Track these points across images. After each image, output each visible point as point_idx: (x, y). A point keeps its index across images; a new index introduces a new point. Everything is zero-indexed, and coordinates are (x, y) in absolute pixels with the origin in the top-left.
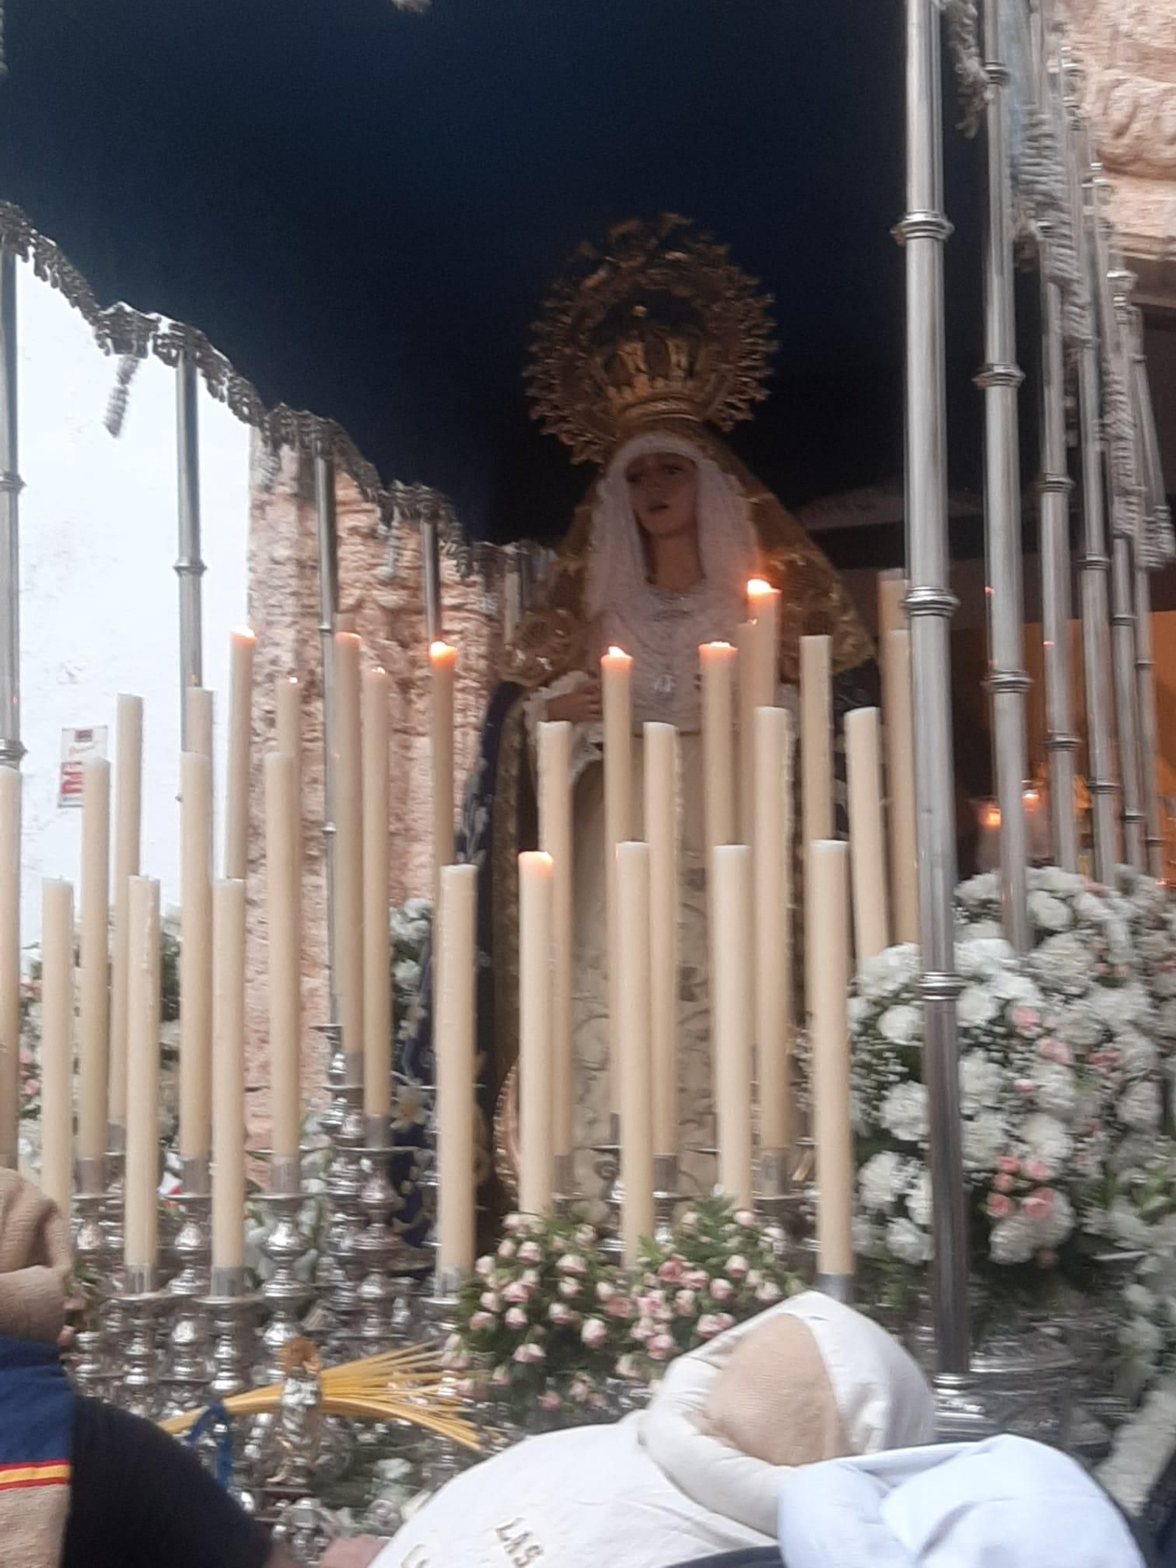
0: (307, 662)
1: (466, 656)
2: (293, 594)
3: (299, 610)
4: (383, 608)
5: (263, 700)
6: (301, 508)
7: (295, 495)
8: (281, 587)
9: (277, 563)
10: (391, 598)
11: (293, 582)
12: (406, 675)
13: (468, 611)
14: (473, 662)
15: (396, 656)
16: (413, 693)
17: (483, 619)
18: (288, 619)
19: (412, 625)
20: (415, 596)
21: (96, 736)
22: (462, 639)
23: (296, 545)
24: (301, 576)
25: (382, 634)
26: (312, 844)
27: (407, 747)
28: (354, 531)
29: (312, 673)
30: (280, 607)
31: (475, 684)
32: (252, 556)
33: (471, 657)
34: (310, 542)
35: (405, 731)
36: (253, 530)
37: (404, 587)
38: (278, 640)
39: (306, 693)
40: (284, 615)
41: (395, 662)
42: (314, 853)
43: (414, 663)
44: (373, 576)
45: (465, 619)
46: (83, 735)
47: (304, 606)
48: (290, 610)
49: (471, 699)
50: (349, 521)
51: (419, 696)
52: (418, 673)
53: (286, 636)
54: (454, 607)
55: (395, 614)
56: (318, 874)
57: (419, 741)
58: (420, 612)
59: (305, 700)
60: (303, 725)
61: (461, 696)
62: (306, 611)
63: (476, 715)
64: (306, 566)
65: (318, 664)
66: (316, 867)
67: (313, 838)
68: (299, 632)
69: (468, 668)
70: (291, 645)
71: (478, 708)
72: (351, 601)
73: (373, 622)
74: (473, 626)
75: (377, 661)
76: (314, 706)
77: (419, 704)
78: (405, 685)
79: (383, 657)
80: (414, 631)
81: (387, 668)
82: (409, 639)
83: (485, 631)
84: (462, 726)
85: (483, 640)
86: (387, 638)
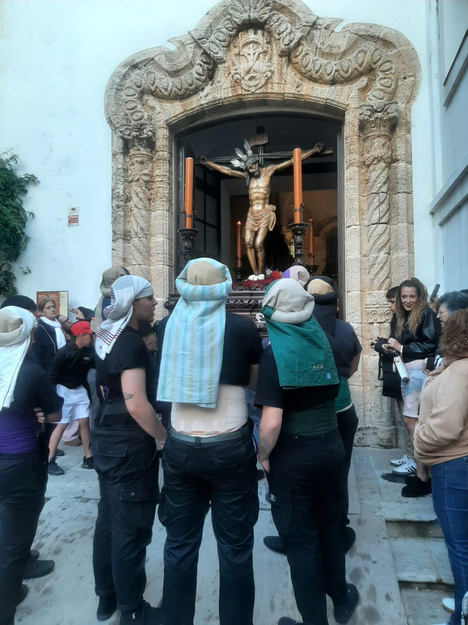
0: (126, 193)
1: (164, 193)
2: (123, 176)
4: (144, 181)
5: (116, 202)
6: (124, 156)
7: (123, 152)
8: (120, 175)
9: (119, 169)
10: (146, 178)
11: (123, 174)
12: (149, 197)
13: (165, 182)
15: (147, 192)
16: (151, 201)
17: (168, 184)
18: (121, 183)
19: (150, 185)
20: (152, 178)
21: (76, 210)
23: (124, 165)
24: (124, 172)
26: (128, 237)
27: (150, 214)
28: (137, 161)
29: (127, 196)
30: (120, 180)
31: (166, 200)
32: (113, 167)
34: (126, 164)
35: (149, 210)
36: (113, 161)
37: (149, 176)
38: (119, 188)
41: (147, 194)
42: (129, 239)
43: (151, 194)
44: (142, 173)
45: (163, 184)
46: (73, 209)
49: (165, 203)
50: (136, 159)
51: (153, 202)
52: (152, 197)
53: (121, 187)
54: (161, 181)
55: (147, 182)
56: (130, 243)
57: (153, 213)
58: (153, 182)
59: (126, 202)
60: (126, 208)
61: (163, 202)
62: (126, 181)
63: (166, 207)
64: (126, 170)
65: (129, 194)
66: (129, 242)
67: (129, 235)
68: (124, 186)
69: (164, 196)
70: (122, 189)
71: (167, 205)
72: (136, 179)
73: (141, 184)
74: (165, 186)
75: (143, 193)
76: (128, 204)
77: (153, 204)
78: (149, 200)
79: (144, 193)
80: (152, 187)
81: (145, 195)
82: (150, 188)
83: (168, 187)
84: (163, 210)
85: (168, 189)
86: (145, 188)
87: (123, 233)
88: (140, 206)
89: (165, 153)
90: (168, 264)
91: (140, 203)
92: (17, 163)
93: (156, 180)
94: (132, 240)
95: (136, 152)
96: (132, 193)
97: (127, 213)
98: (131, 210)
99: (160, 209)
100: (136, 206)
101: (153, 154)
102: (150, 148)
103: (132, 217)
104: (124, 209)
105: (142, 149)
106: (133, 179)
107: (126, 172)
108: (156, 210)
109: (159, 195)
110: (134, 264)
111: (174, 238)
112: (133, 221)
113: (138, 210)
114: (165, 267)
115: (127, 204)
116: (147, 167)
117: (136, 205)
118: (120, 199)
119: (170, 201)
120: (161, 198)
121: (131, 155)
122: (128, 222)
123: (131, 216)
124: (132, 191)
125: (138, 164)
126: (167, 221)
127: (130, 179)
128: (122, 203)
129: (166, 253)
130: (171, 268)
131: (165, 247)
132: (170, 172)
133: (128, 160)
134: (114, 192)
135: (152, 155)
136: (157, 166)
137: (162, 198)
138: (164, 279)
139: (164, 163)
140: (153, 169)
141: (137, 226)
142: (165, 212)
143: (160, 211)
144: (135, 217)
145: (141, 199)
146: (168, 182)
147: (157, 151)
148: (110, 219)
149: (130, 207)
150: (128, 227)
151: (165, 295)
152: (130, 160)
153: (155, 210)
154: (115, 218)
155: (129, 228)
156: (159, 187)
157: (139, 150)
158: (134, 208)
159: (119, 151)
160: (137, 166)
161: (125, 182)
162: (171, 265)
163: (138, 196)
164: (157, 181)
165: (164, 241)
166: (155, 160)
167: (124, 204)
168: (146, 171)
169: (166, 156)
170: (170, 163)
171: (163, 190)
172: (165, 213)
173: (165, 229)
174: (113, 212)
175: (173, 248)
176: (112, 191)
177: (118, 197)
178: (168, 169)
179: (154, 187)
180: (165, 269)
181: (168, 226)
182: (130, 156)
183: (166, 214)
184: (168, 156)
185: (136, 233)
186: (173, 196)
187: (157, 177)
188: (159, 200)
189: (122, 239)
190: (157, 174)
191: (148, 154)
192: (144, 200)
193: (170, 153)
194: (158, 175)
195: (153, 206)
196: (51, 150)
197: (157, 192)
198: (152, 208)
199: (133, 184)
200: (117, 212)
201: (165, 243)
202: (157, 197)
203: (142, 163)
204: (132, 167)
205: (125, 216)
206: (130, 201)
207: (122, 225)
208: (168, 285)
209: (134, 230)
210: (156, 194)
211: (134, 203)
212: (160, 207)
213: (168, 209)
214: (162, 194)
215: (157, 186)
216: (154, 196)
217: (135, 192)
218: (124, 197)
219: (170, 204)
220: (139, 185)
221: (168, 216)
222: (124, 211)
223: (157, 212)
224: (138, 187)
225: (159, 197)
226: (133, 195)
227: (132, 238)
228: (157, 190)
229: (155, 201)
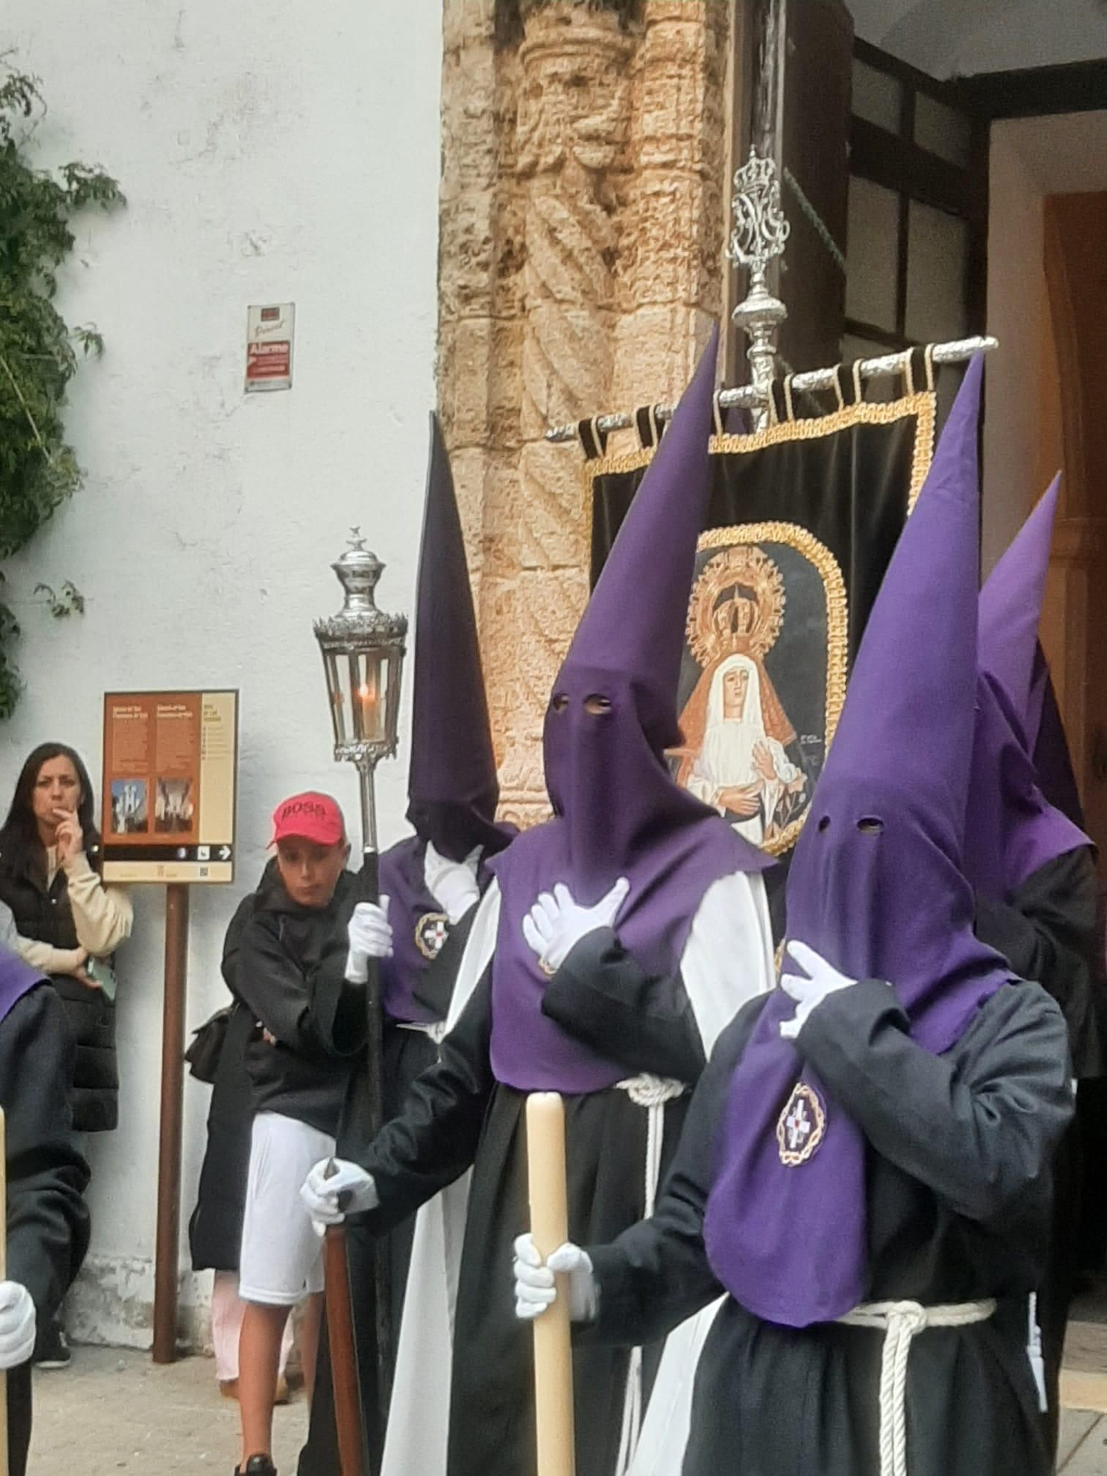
0: (505, 231)
1: (677, 221)
2: (489, 151)
3: (496, 170)
4: (586, 167)
5: (456, 274)
6: (498, 52)
7: (491, 37)
8: (476, 144)
9: (472, 116)
10: (594, 155)
11: (489, 138)
12: (610, 243)
13: (682, 168)
14: (684, 228)
15: (599, 222)
16: (619, 263)
17: (697, 177)
18: (484, 181)
19: (616, 186)
20: (623, 152)
21: (282, 314)
22: (673, 201)
23: (495, 96)
24: (498, 131)
25: (586, 198)
26: (509, 435)
27: (613, 327)
28: (554, 77)
29: (509, 242)
30: (476, 167)
31: (687, 254)
32: (445, 110)
33: (683, 223)
34: (508, 92)
35: (609, 308)
36: (446, 79)
37: (609, 143)
38: (472, 205)
39: (502, 266)
40: (479, 175)
41: (599, 229)
42: (512, 443)
43: (619, 230)
44: (575, 130)
45: (674, 179)
46: (270, 313)
47: (501, 166)
48: (484, 170)
49: (682, 271)
50: (549, 67)
51: (625, 268)
52: (625, 242)
53: (481, 200)
54: (665, 165)
55: (599, 174)
56: (516, 468)
57: (625, 320)
58: (627, 170)
59: (503, 272)
60: (499, 302)
61: (671, 267)
62: (504, 171)
63: (688, 288)
64: (504, 121)
65: (517, 232)
66: (514, 460)
67: (511, 428)
68: (495, 195)
69: (677, 235)
70: (487, 210)
71: (689, 281)
72: (550, 159)
73: (574, 184)
74: (684, 187)
75: (578, 228)
76: (512, 280)
77: (625, 278)
78: (610, 256)
79: (586, 223)
80: (621, 194)
81: (590, 236)
82: (615, 202)
83: (699, 192)
84: (672, 302)
85: (697, 202)
86: (591, 202)
87: (483, 416)
88: (566, 290)
89: (690, 29)
91: (565, 273)
92: (28, 112)
93: (644, 159)
94: (524, 451)
95: (553, 34)
96: (529, 228)
97: (507, 324)
98: (523, 308)
99: (659, 298)
100: (546, 291)
101: (631, 35)
102: (616, 7)
103: (529, 344)
104: (492, 304)
105: (579, 16)
106: (535, 164)
107: (506, 127)
108: (640, 306)
109: (654, 232)
110: (528, 564)
112: (532, 359)
113: (555, 308)
115: (504, 282)
116: (600, 102)
117: (544, 285)
118: (474, 260)
119: (708, 258)
120: (661, 249)
121: (529, 50)
122: (512, 364)
123: (521, 338)
124: (530, 216)
125: (560, 88)
126: (687, 356)
127: (523, 161)
128: (483, 279)
132: (712, 118)
133: (515, 69)
134: (449, 227)
135: (627, 44)
136: (650, 93)
137: (666, 246)
139: (680, 77)
140: (631, 106)
141: (549, 386)
142: (682, 310)
143: (656, 309)
144: (538, 341)
145: (568, 257)
146: (698, 167)
147: (653, 23)
148: (430, 355)
149: (519, 295)
150: (510, 388)
152: (526, 70)
153: (635, 304)
154: (452, 350)
155: (511, 394)
156: (657, 194)
157: (567, 21)
158: (539, 301)
159: (475, 31)
160: (556, 100)
161: (500, 177)
163: (559, 241)
164: (646, 168)
166: (638, 64)
167: (492, 280)
168: (595, 122)
169: (690, 40)
170: (713, 75)
171: (672, 207)
172: (679, 319)
174: (442, 323)
176: (442, 223)
177: (464, 247)
178: (699, 107)
179: (633, 194)
182: (524, 55)
183: (685, 322)
184: (701, 41)
185: (545, 418)
187: (648, 148)
188: (653, 256)
189: (477, 445)
190: (649, 131)
191: (609, 37)
192: (582, 260)
193: (717, 27)
194: (649, 139)
195: (625, 285)
196: (179, 45)
197: (646, 220)
198: (619, 297)
199: (536, 184)
200: (460, 319)
202: (646, 242)
203: (578, 82)
204: (533, 106)
205: (498, 338)
206: (519, 267)
207: (482, 378)
209: (534, 404)
210: (640, 227)
211: (538, 276)
212: (657, 288)
213: (693, 300)
214: (670, 225)
215: (649, 191)
216: (632, 238)
217: (545, 221)
218: (495, 248)
219: (705, 272)
220: (562, 187)
221: (692, 331)
222: (491, 316)
223: (643, 316)
224: (557, 197)
225: (657, 239)
226: (536, 236)
227: (526, 442)
228: (647, 210)
229: (633, 263)
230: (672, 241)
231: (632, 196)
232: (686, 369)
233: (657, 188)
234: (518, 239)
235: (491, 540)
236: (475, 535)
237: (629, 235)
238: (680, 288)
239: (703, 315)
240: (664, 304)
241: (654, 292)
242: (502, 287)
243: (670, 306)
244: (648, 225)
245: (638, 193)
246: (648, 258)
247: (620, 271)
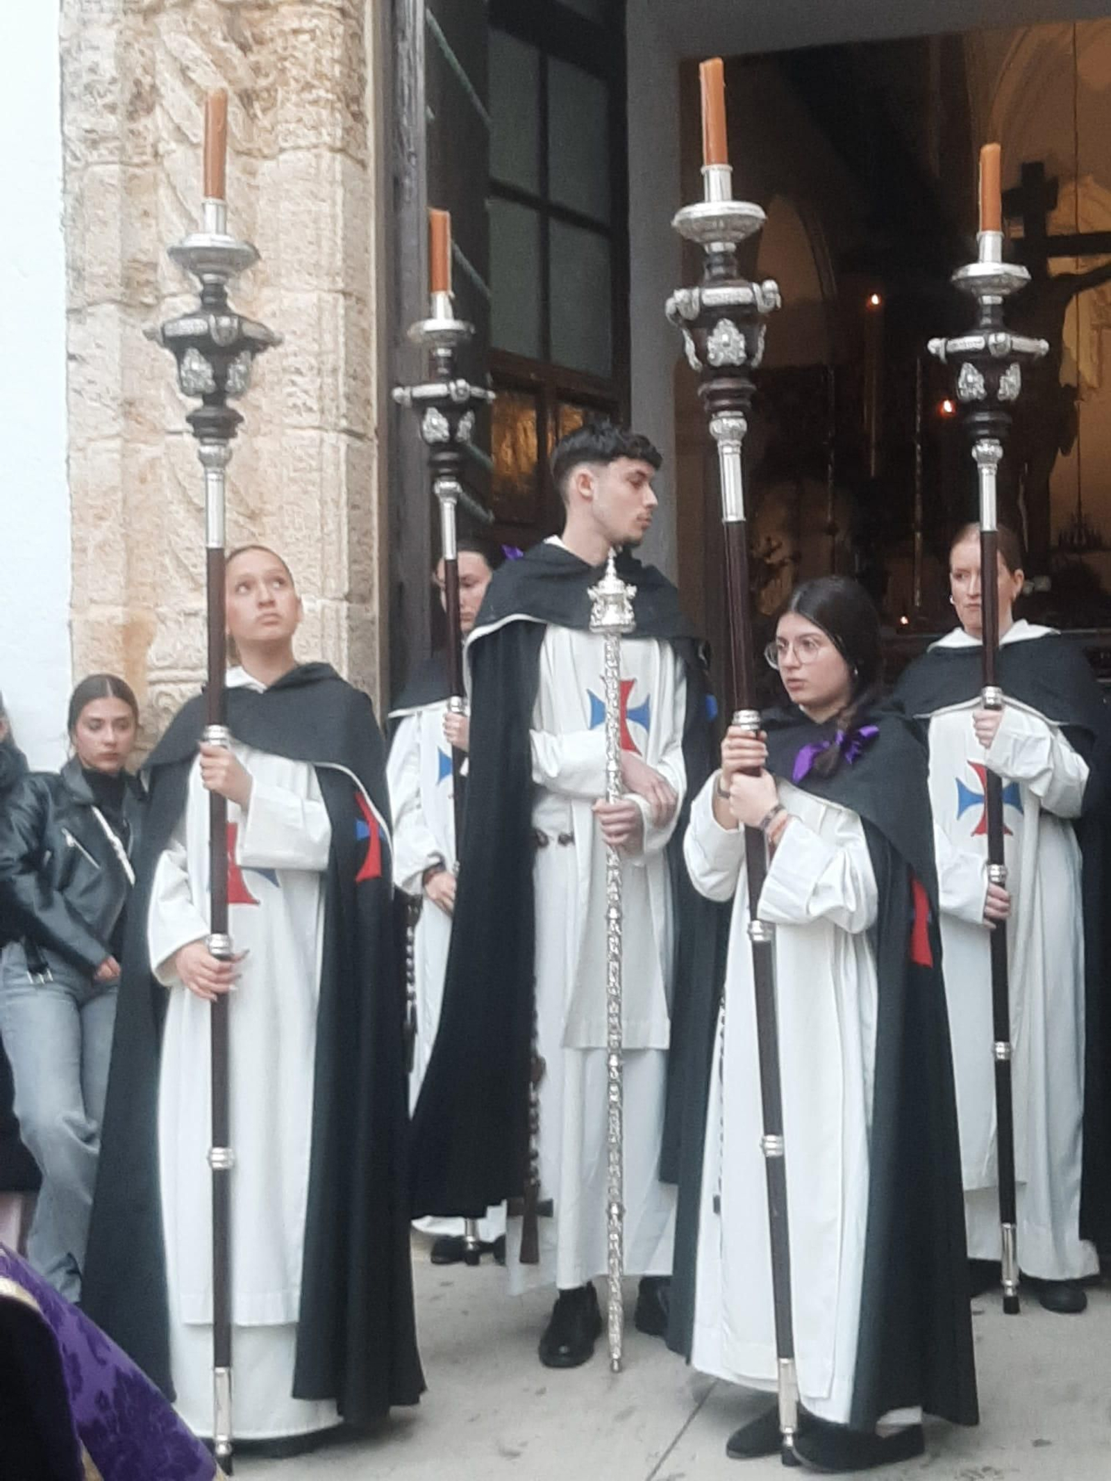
0: (133, 70)
1: (318, 61)
3: (120, 5)
4: (218, 2)
5: (81, 117)
12: (248, 84)
13: (321, 6)
14: (326, 68)
15: (236, 61)
16: (257, 106)
17: (337, 15)
18: (107, 17)
19: (252, 24)
22: (313, 39)
25: (219, 35)
26: (146, 290)
27: (253, 174)
29: (138, 83)
30: (98, 2)
31: (330, 96)
33: (324, 62)
35: (248, 153)
38: (95, 43)
39: (131, 108)
40: (102, 10)
41: (235, 68)
42: (149, 300)
43: (256, 70)
45: (314, 16)
47: (125, 1)
48: (107, 5)
49: (325, 114)
51: (264, 111)
52: (263, 82)
53: (105, 37)
54: (303, 2)
55: (233, 10)
57: (266, 166)
58: (263, 6)
59: (132, 116)
60: (130, 144)
61: (313, 109)
62: (129, 7)
63: (332, 133)
66: (152, 317)
67: (148, 283)
68: (120, 32)
69: (320, 76)
70: (112, 48)
71: (333, 125)
73: (206, 19)
74: (324, 24)
75: (212, 68)
76: (144, 123)
77: (264, 121)
78: (247, 98)
79: (221, 63)
80: (256, 31)
81: (225, 77)
82: (251, 40)
83: (340, 29)
84: (315, 146)
85: (338, 41)
86: (225, 39)
87: (118, 271)
90: (344, 423)
91: (199, 114)
94: (163, 307)
96: (160, 67)
97: (138, 171)
98: (156, 154)
99: (302, 143)
100: (181, 135)
103: (163, 192)
104: (122, 149)
108: (282, 150)
109: (295, 72)
110: (172, 428)
111: (373, 292)
112: (168, 208)
113: (191, 152)
114: (331, 437)
115: (134, 126)
117: (178, 128)
118: (100, 102)
119: (351, 101)
120: (303, 89)
122: (146, 214)
123: (155, 185)
124: (159, 56)
126: (334, 204)
128: (111, 122)
129: (335, 371)
130: (358, 444)
131: (328, 338)
134: (71, 67)
137: (308, 87)
138: (323, 503)
142: (327, 155)
143: (300, 154)
144: (174, 189)
145: (203, 97)
146: (338, 4)
148: (57, 205)
149: (151, 139)
150: (145, 240)
151: (332, 584)
153: (276, 149)
154: (80, 200)
155: (146, 246)
156: (296, 32)
158: (173, 145)
161: (125, 12)
162: (359, 429)
163: (192, 81)
164: (282, 3)
165: (321, 310)
167: (121, 124)
172: (324, 165)
173: (326, 245)
174: (67, 170)
175: (367, 341)
176: (62, 62)
177: (88, 88)
179: (268, 31)
180: (327, 450)
181: (340, 233)
183: (331, 168)
186: (369, 73)
188: (294, 98)
189: (114, 301)
195: (265, 129)
197: (285, 59)
198: (259, 143)
199: (165, 20)
200: (88, 165)
201: (327, 315)
202: (286, 84)
205: (130, 185)
206: (149, 110)
207: (114, 231)
208: (345, 529)
210: (279, 65)
211: (171, 119)
212: (299, 132)
213: (338, 144)
214: (311, 65)
215: (287, 28)
216: (271, 78)
217: (175, 59)
218: (122, 91)
219: (349, 116)
220: (194, 23)
221: (339, 177)
222: (122, 163)
223: (286, 162)
224: (189, 34)
225: (297, 80)
226: (167, 75)
227: (164, 297)
228: (285, 49)
229: (274, 105)
230: (316, 82)
231: (268, 35)
232: (334, 217)
233: (295, 25)
234: (147, 80)
235: (131, 404)
236: (113, 399)
237: (267, 75)
238: (324, 131)
239: (349, 162)
240: (308, 149)
241: (298, 136)
242: (132, 132)
243: (314, 151)
244: (287, 64)
245: (274, 29)
246: (288, 100)
247: (259, 113)
